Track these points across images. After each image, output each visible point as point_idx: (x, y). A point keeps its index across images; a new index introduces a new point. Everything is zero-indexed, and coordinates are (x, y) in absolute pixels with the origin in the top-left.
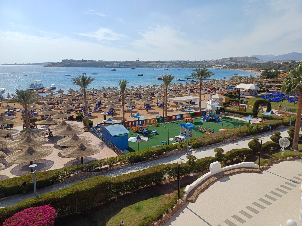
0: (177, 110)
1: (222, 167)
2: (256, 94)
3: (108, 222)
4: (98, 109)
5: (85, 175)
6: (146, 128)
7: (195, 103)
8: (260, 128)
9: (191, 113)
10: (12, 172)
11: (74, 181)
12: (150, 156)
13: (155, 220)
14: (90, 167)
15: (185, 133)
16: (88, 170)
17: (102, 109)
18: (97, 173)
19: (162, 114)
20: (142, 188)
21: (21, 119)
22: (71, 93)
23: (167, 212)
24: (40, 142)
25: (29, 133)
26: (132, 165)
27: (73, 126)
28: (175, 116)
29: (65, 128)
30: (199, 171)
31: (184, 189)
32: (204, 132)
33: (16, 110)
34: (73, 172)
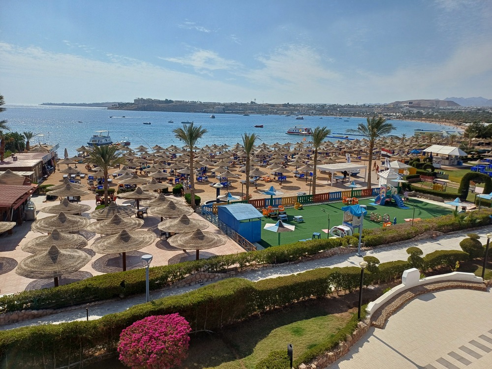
0: (329, 185)
1: (421, 278)
2: (459, 164)
3: (256, 348)
5: (205, 277)
6: (283, 211)
7: (357, 175)
8: (475, 220)
9: (356, 191)
10: (94, 266)
11: (190, 285)
12: (301, 255)
13: (328, 350)
14: (212, 265)
15: (350, 222)
16: (210, 269)
17: (209, 179)
18: (223, 274)
19: (305, 189)
20: (296, 302)
21: (90, 190)
22: (158, 152)
23: (345, 340)
24: (132, 224)
26: (273, 267)
27: (176, 203)
28: (329, 193)
29: (165, 206)
30: (383, 282)
31: (366, 307)
32: (379, 222)
33: (79, 176)
34: (189, 271)
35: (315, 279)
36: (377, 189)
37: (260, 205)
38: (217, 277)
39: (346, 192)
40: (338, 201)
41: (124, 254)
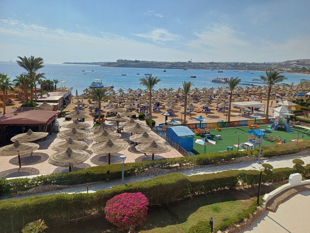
0: (240, 115)
1: (303, 180)
3: (189, 218)
4: (157, 109)
5: (158, 171)
6: (208, 131)
7: (259, 109)
9: (258, 120)
10: (92, 161)
11: (148, 175)
12: (219, 160)
13: (236, 223)
14: (162, 164)
15: (253, 141)
16: (161, 166)
17: (161, 110)
18: (168, 170)
19: (223, 118)
20: (216, 190)
21: (90, 115)
22: (130, 92)
23: (248, 218)
24: (114, 136)
25: (104, 127)
26: (201, 167)
27: (140, 124)
28: (239, 121)
29: (134, 126)
30: (275, 181)
31: (263, 197)
32: (273, 141)
33: (84, 106)
34: (148, 166)
35: (229, 177)
36: (272, 119)
37: (193, 127)
38: (165, 172)
39: (251, 120)
40: (245, 127)
41: (109, 154)
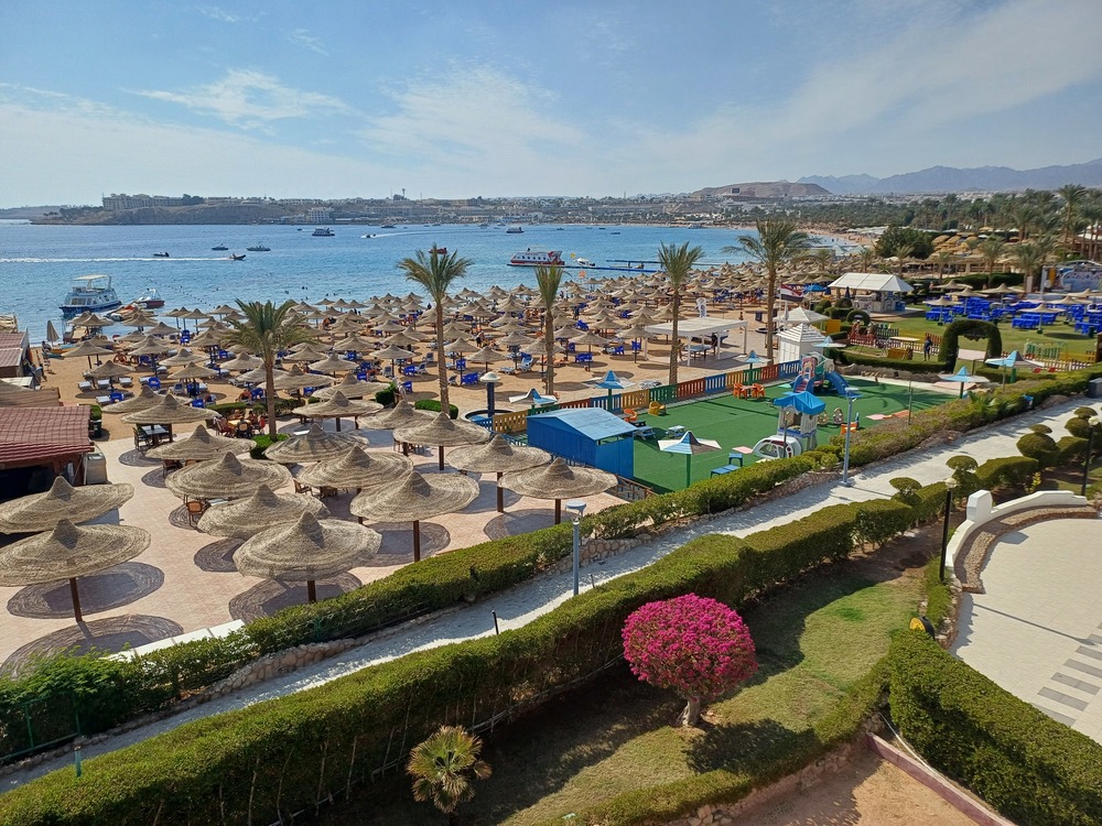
1: (997, 505)
2: (899, 308)
28: (704, 379)
31: (945, 560)
36: (786, 364)
38: (623, 548)
40: (722, 395)
41: (416, 523)
